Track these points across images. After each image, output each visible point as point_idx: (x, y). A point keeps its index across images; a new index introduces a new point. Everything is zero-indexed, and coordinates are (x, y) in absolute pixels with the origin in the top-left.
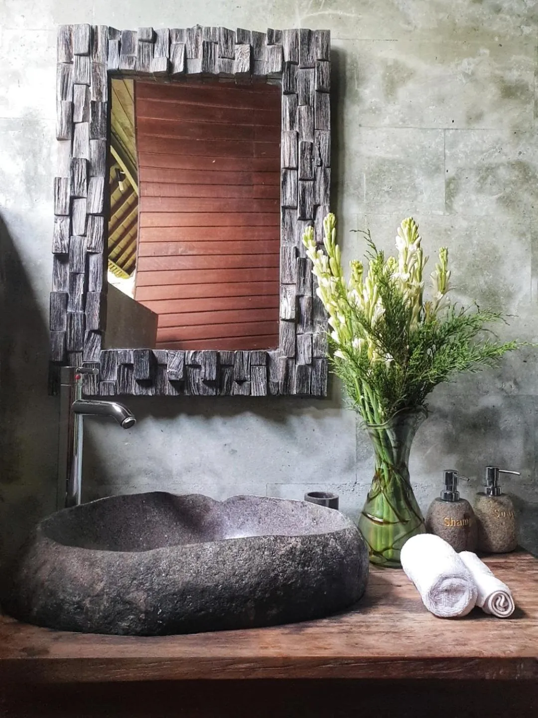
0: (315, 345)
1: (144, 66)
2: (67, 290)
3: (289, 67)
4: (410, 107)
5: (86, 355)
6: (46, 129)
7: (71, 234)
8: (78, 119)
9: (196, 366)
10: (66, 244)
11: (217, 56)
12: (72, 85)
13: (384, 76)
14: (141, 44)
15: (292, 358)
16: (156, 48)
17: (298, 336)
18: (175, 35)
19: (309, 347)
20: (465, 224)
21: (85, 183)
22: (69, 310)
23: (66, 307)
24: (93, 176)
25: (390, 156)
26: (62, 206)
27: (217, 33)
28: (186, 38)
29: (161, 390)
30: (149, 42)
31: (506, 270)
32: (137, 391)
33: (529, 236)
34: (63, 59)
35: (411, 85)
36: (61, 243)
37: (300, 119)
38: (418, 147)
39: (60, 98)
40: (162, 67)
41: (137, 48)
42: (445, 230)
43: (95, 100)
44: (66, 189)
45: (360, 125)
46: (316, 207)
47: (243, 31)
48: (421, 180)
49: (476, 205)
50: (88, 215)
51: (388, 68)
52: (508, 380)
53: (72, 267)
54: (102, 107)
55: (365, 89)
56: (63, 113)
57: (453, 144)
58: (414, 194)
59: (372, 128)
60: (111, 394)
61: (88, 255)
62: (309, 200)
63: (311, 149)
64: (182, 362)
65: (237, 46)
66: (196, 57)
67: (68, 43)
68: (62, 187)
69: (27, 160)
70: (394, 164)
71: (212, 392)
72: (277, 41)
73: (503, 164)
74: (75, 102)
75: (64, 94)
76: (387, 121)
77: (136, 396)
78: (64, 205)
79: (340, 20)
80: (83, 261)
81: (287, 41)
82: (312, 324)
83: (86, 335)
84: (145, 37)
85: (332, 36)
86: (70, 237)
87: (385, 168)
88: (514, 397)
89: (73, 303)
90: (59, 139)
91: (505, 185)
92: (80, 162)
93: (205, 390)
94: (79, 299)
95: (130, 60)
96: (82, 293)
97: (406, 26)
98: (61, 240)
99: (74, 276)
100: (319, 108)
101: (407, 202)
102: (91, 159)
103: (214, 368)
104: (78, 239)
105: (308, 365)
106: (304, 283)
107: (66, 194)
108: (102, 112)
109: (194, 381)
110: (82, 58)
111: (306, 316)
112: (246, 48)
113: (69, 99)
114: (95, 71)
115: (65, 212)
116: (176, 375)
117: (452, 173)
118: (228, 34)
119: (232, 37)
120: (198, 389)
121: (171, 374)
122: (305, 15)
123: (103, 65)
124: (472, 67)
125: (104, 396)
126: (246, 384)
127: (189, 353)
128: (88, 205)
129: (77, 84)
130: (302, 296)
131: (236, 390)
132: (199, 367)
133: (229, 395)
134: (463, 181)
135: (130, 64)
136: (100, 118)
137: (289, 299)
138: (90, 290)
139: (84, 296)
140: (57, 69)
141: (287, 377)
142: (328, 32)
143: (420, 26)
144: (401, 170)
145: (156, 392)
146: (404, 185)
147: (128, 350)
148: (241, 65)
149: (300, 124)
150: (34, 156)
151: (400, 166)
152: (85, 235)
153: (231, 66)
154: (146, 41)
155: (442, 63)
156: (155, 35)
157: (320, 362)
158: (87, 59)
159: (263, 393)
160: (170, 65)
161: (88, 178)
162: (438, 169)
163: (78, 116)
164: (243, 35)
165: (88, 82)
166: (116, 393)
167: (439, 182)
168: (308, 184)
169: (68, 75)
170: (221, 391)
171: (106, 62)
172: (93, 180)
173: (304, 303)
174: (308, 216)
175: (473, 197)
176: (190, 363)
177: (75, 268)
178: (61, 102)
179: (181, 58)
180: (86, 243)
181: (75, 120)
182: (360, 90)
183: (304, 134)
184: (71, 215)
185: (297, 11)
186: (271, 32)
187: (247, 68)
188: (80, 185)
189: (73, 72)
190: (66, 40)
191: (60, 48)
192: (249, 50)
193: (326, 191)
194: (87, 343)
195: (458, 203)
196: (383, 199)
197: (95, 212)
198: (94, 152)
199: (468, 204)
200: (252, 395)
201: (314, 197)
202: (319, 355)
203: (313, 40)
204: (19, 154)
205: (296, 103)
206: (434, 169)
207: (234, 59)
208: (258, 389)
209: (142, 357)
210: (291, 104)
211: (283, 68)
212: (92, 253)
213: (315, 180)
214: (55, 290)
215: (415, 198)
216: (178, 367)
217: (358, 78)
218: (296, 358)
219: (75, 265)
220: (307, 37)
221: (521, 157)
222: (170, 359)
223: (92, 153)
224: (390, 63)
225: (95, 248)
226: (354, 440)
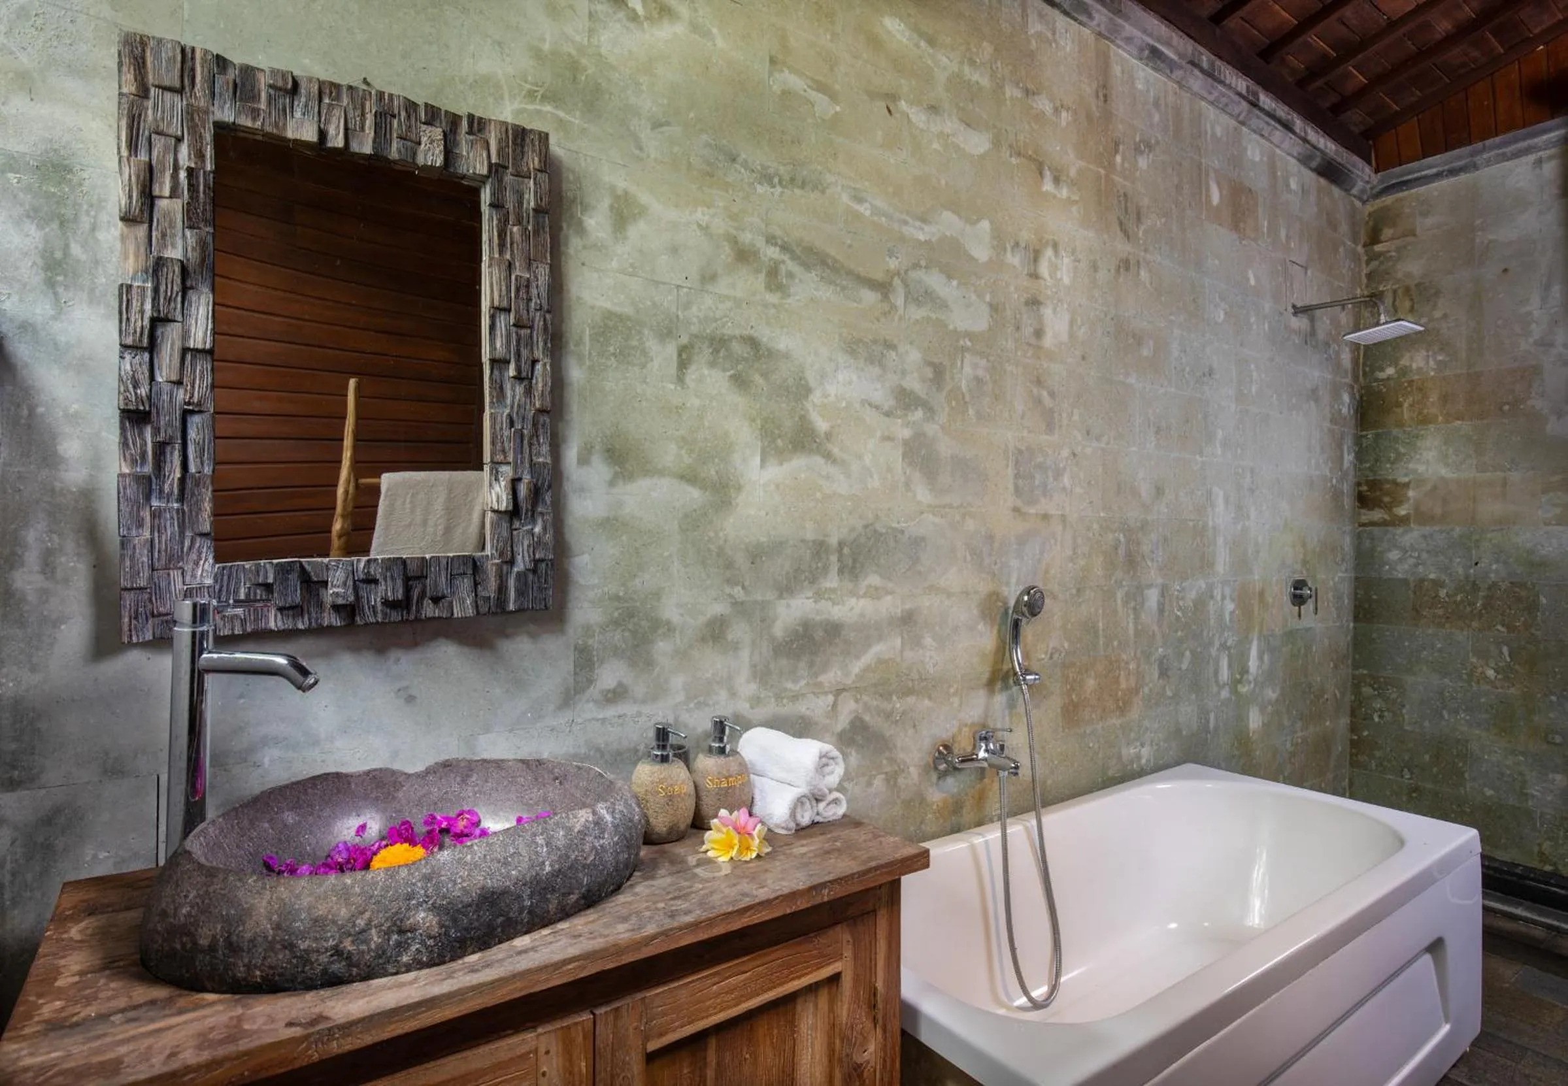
0: (537, 544)
1: (276, 125)
2: (148, 469)
3: (496, 170)
4: (641, 251)
5: (189, 573)
6: (87, 183)
7: (152, 378)
8: (161, 189)
9: (371, 581)
10: (144, 394)
11: (395, 135)
12: (147, 133)
13: (612, 207)
14: (272, 92)
15: (506, 562)
16: (296, 103)
17: (515, 533)
18: (328, 90)
19: (529, 546)
20: (697, 402)
21: (179, 299)
22: (155, 503)
23: (148, 498)
24: (192, 288)
25: (618, 309)
26: (135, 332)
27: (396, 103)
28: (345, 101)
29: (317, 619)
30: (286, 91)
31: (736, 458)
32: (280, 624)
33: (759, 422)
34: (130, 88)
35: (642, 225)
36: (136, 394)
37: (512, 244)
38: (649, 303)
39: (125, 153)
40: (309, 134)
41: (263, 95)
42: (677, 407)
43: (193, 165)
44: (142, 304)
45: (583, 264)
46: (534, 362)
47: (433, 107)
48: (652, 344)
49: (708, 380)
50: (185, 350)
51: (617, 198)
52: (737, 584)
53: (156, 431)
54: (205, 179)
55: (591, 217)
56: (133, 178)
57: (687, 306)
58: (643, 359)
59: (597, 270)
60: (236, 632)
61: (186, 414)
62: (525, 353)
63: (528, 287)
64: (351, 577)
65: (424, 127)
66: (362, 129)
67: (139, 65)
68: (134, 302)
69: (47, 230)
70: (621, 320)
71: (395, 616)
72: (480, 131)
73: (735, 337)
74: (154, 162)
75: (133, 146)
76: (614, 264)
77: (279, 631)
78: (138, 330)
79: (561, 124)
80: (178, 424)
81: (493, 134)
82: (533, 516)
83: (187, 543)
84: (280, 83)
85: (552, 140)
86: (150, 384)
87: (611, 324)
88: (742, 603)
89: (161, 491)
90: (123, 219)
91: (738, 362)
92: (170, 264)
93: (385, 615)
94: (172, 485)
95: (255, 114)
96: (178, 475)
97: (637, 152)
98: (135, 388)
99: (161, 449)
100: (537, 232)
101: (636, 369)
102: (188, 260)
103: (399, 582)
104: (166, 388)
105: (529, 570)
106: (522, 462)
107: (142, 312)
108: (205, 186)
109: (368, 602)
110: (168, 95)
111: (524, 506)
112: (437, 133)
113: (143, 157)
114: (192, 119)
115: (141, 341)
116: (344, 598)
117: (684, 340)
118: (411, 106)
119: (415, 111)
120: (375, 613)
121: (337, 594)
122: (516, 105)
123: (207, 112)
124: (707, 218)
125: (225, 637)
126: (445, 602)
127: (358, 561)
128: (185, 335)
129: (158, 133)
130: (520, 479)
131: (429, 610)
132: (375, 581)
133: (421, 620)
134: (696, 350)
135: (254, 119)
136: (202, 195)
137: (503, 484)
138: (192, 469)
139: (182, 480)
140: (119, 103)
141: (502, 589)
142: (547, 135)
143: (653, 156)
144: (630, 329)
145: (310, 623)
146: (633, 348)
147: (262, 562)
148: (430, 154)
149: (512, 251)
150: (62, 224)
151: (629, 324)
152: (179, 383)
153: (415, 154)
154: (280, 89)
155: (676, 206)
156: (296, 84)
157: (544, 565)
158: (177, 98)
159: (470, 612)
160: (323, 134)
161: (185, 290)
162: (669, 333)
163: (162, 184)
164: (433, 115)
165: (179, 133)
166: (244, 630)
167: (671, 349)
168: (524, 332)
169: (140, 115)
170: (408, 613)
171: (211, 108)
172: (192, 296)
173: (523, 490)
174: (524, 374)
175: (706, 372)
176: (362, 576)
177: (162, 434)
178: (128, 160)
179: (338, 126)
180: (181, 395)
181: (156, 192)
182: (585, 218)
183: (517, 264)
184: (152, 347)
185: (506, 96)
186: (471, 117)
187: (439, 162)
188: (169, 300)
189: (150, 112)
190: (135, 58)
191: (125, 69)
192: (441, 137)
193: (546, 344)
194: (188, 554)
195: (691, 375)
196: (609, 363)
197: (200, 346)
198: (194, 249)
199: (701, 380)
200: (456, 615)
201: (532, 349)
202: (542, 556)
203: (528, 141)
204: (28, 217)
205: (507, 220)
206: (666, 333)
207: (419, 143)
208: (463, 609)
209: (288, 572)
210: (499, 220)
211: (490, 171)
212: (192, 412)
213: (531, 328)
214: (126, 470)
215: (643, 366)
216: (345, 584)
217: (581, 203)
218: (511, 562)
219: (162, 431)
220: (519, 136)
221: (752, 332)
222: (331, 573)
223: (189, 249)
224: (619, 192)
225: (199, 404)
226: (572, 667)
